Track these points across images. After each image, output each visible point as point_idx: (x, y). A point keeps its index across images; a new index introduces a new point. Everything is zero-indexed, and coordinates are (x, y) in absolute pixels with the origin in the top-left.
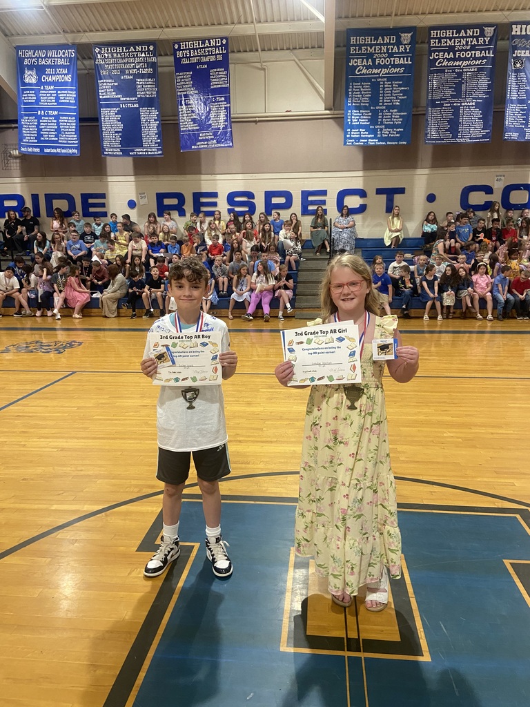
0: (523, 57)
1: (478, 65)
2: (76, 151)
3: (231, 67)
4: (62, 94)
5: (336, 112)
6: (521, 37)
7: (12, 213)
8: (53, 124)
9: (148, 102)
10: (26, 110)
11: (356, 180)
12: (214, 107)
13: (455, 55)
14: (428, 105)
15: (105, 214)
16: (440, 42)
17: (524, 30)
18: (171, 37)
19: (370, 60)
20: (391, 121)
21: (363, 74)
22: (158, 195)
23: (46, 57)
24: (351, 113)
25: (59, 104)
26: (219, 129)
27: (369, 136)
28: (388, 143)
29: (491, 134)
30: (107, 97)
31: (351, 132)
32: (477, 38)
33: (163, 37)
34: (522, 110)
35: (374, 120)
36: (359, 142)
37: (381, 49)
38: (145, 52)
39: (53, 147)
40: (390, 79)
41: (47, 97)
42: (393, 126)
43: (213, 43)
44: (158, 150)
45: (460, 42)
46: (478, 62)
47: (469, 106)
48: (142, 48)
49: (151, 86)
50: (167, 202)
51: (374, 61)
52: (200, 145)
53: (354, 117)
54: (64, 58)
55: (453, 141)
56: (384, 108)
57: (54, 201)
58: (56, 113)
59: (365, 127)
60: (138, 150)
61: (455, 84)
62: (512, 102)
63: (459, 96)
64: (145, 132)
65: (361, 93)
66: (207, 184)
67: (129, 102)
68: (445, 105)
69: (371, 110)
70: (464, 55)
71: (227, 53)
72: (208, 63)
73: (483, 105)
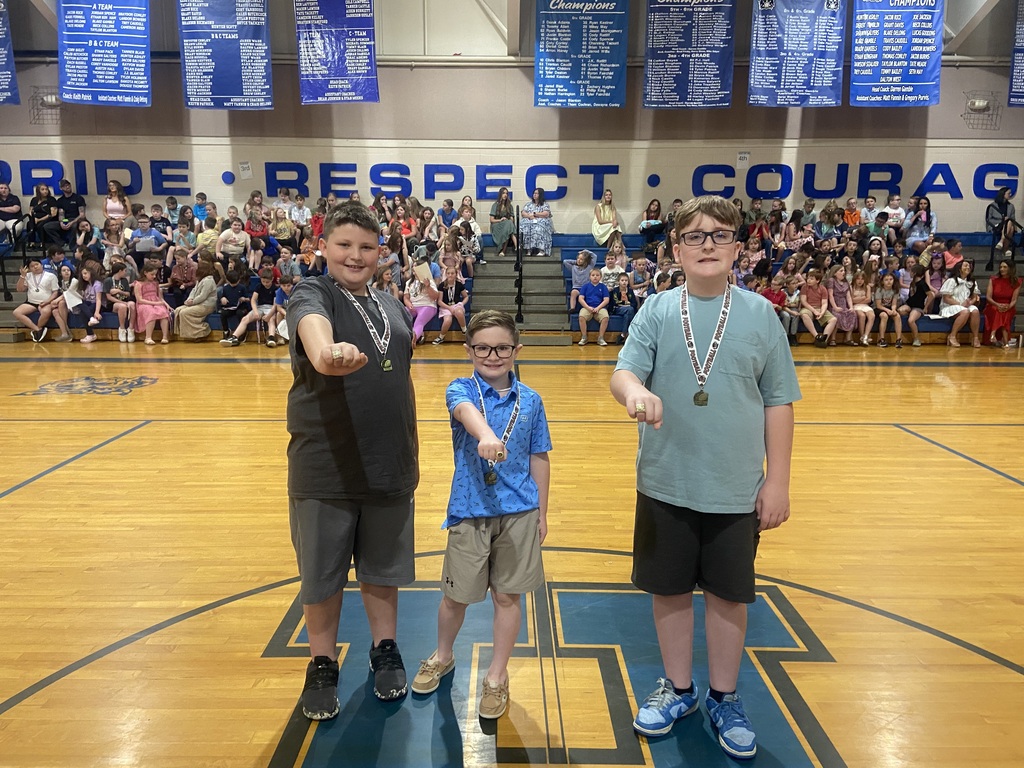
1: (714, 3)
2: (144, 100)
4: (125, 17)
5: (523, 59)
7: (43, 187)
8: (111, 60)
9: (255, 32)
10: (70, 38)
11: (549, 152)
12: (351, 44)
14: (646, 54)
15: (187, 192)
20: (598, 75)
21: (561, 10)
22: (268, 165)
24: (544, 62)
25: (120, 31)
26: (359, 74)
27: (569, 95)
28: (595, 105)
29: (730, 97)
30: (192, 23)
31: (544, 88)
34: (773, 65)
35: (575, 73)
36: (554, 102)
39: (111, 94)
40: (596, 18)
41: (103, 21)
42: (601, 82)
44: (266, 100)
47: (701, 58)
49: (256, 10)
50: (281, 176)
52: (331, 97)
53: (549, 68)
55: (680, 104)
56: (589, 56)
57: (108, 170)
58: (116, 44)
59: (564, 82)
60: (236, 101)
61: (683, 27)
62: (759, 54)
63: (687, 44)
64: (246, 73)
65: (558, 35)
66: (341, 151)
67: (224, 31)
68: (670, 56)
69: (571, 59)
73: (720, 58)
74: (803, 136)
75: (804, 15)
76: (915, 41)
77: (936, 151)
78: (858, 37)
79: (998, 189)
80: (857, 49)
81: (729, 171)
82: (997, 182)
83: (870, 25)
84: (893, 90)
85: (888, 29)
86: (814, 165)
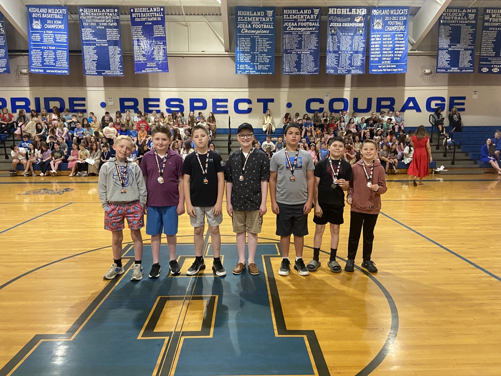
0: (336, 27)
1: (311, 30)
2: (66, 72)
3: (167, 24)
4: (58, 37)
5: (231, 53)
6: (334, 15)
8: (52, 55)
9: (115, 43)
10: (34, 45)
11: (244, 94)
12: (156, 48)
13: (298, 24)
14: (283, 52)
16: (289, 16)
17: (335, 11)
18: (128, 4)
19: (249, 25)
20: (263, 61)
21: (246, 33)
22: (121, 99)
23: (47, 13)
24: (240, 55)
25: (56, 42)
26: (160, 61)
27: (250, 69)
28: (262, 73)
29: (319, 70)
30: (87, 39)
31: (239, 66)
32: (310, 15)
33: (124, 4)
34: (336, 57)
35: (253, 59)
36: (244, 72)
37: (255, 19)
38: (112, 13)
39: (52, 69)
40: (261, 37)
41: (48, 38)
42: (264, 64)
43: (155, 10)
44: (121, 72)
45: (300, 17)
46: (311, 29)
47: (306, 54)
48: (110, 10)
49: (116, 33)
50: (127, 104)
51: (252, 26)
52: (148, 70)
53: (241, 58)
54: (59, 14)
55: (298, 73)
56: (259, 53)
57: (50, 102)
58: (54, 48)
59: (248, 63)
60: (107, 72)
61: (298, 41)
62: (330, 53)
63: (300, 47)
64: (111, 61)
65: (244, 44)
66: (152, 93)
67: (102, 43)
68: (293, 53)
69: (251, 54)
70: (303, 24)
71: (164, 17)
72: (152, 21)
73: (314, 54)
74: (352, 86)
75: (349, 35)
76: (396, 45)
77: (409, 92)
78: (372, 45)
79: (436, 107)
80: (372, 49)
81: (321, 101)
82: (436, 105)
83: (378, 39)
84: (387, 66)
85: (385, 41)
86: (357, 98)
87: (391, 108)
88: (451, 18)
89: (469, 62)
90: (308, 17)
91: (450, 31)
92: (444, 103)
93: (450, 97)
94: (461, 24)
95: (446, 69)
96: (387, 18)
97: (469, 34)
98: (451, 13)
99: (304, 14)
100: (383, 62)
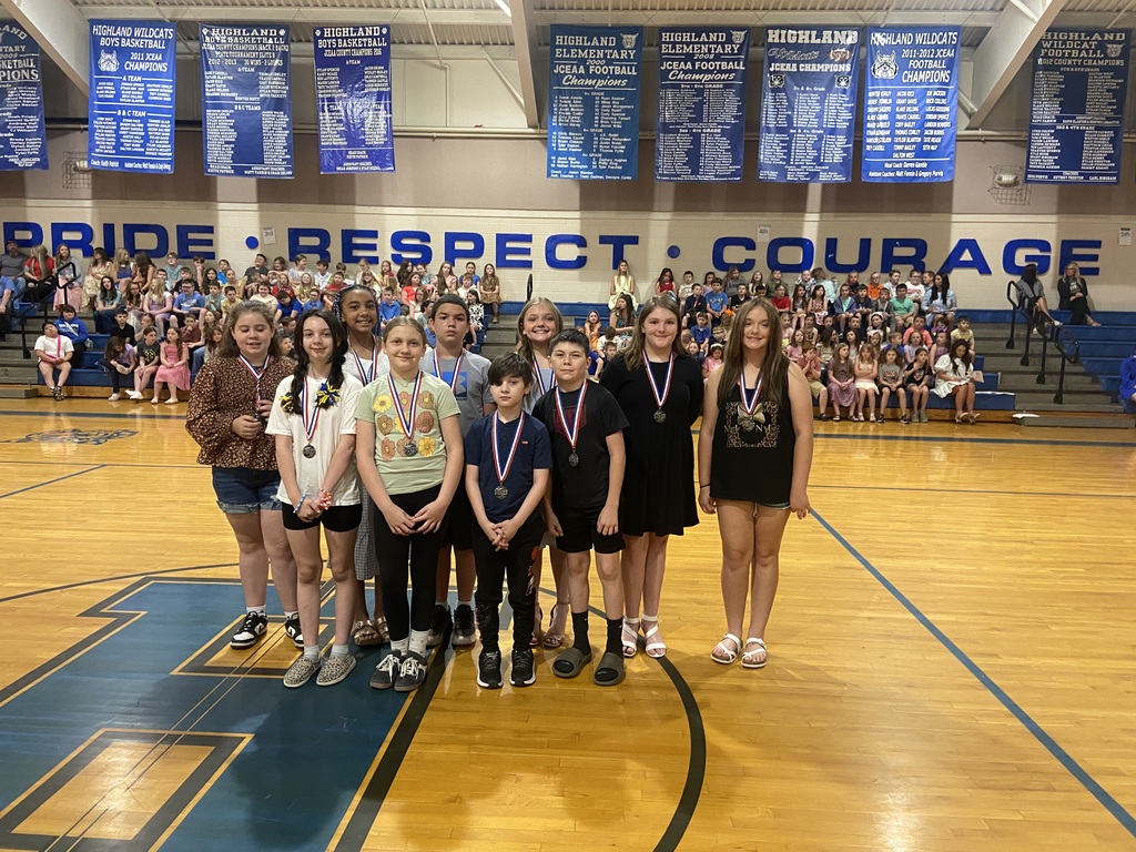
0: (783, 72)
1: (724, 80)
2: (168, 167)
3: (393, 63)
4: (152, 89)
5: (542, 131)
6: (780, 45)
8: (139, 130)
9: (277, 105)
10: (101, 108)
11: (571, 223)
12: (369, 116)
13: (694, 66)
14: (659, 129)
15: (213, 256)
16: (674, 48)
17: (783, 37)
18: (310, 19)
19: (582, 67)
20: (610, 149)
21: (573, 85)
22: (291, 231)
23: (132, 36)
24: (557, 135)
25: (148, 102)
26: (376, 145)
27: (581, 167)
28: (607, 177)
29: (741, 172)
30: (215, 94)
31: (556, 160)
32: (723, 44)
33: (299, 19)
34: (783, 141)
35: (587, 146)
36: (567, 174)
37: (596, 53)
38: (273, 37)
39: (137, 161)
40: (609, 94)
41: (132, 92)
42: (614, 156)
43: (369, 31)
44: (287, 169)
45: (700, 48)
46: (725, 76)
47: (713, 133)
48: (269, 32)
49: (280, 83)
50: (304, 241)
51: (587, 68)
52: (350, 167)
53: (562, 141)
54: (158, 39)
55: (692, 178)
56: (601, 130)
57: (136, 234)
58: (144, 114)
59: (576, 155)
60: (256, 168)
61: (694, 103)
62: (768, 130)
63: (698, 119)
64: (267, 144)
65: (571, 110)
66: (362, 219)
67: (249, 103)
68: (681, 131)
69: (583, 134)
70: (705, 66)
71: (388, 46)
72: (363, 58)
73: (732, 134)
74: (823, 210)
75: (815, 92)
76: (929, 117)
77: (961, 227)
78: (870, 114)
79: (1028, 265)
81: (750, 244)
82: (1028, 258)
83: (885, 101)
84: (907, 165)
85: (900, 106)
86: (836, 239)
87: (917, 263)
88: (1064, 54)
89: (1106, 158)
90: (720, 50)
91: (1060, 83)
92: (1047, 254)
93: (1063, 242)
94: (1088, 66)
95: (1051, 175)
96: (906, 53)
97: (1108, 91)
98: (1064, 42)
99: (709, 43)
100: (896, 155)
